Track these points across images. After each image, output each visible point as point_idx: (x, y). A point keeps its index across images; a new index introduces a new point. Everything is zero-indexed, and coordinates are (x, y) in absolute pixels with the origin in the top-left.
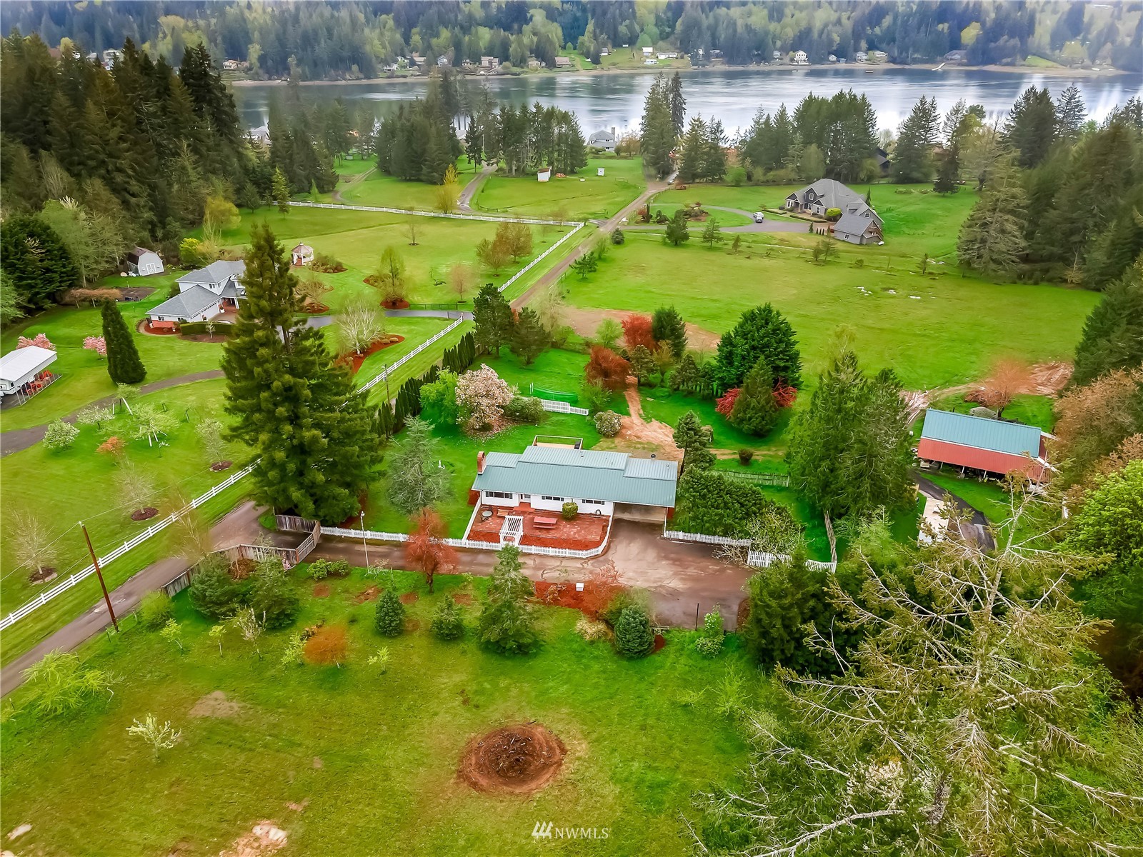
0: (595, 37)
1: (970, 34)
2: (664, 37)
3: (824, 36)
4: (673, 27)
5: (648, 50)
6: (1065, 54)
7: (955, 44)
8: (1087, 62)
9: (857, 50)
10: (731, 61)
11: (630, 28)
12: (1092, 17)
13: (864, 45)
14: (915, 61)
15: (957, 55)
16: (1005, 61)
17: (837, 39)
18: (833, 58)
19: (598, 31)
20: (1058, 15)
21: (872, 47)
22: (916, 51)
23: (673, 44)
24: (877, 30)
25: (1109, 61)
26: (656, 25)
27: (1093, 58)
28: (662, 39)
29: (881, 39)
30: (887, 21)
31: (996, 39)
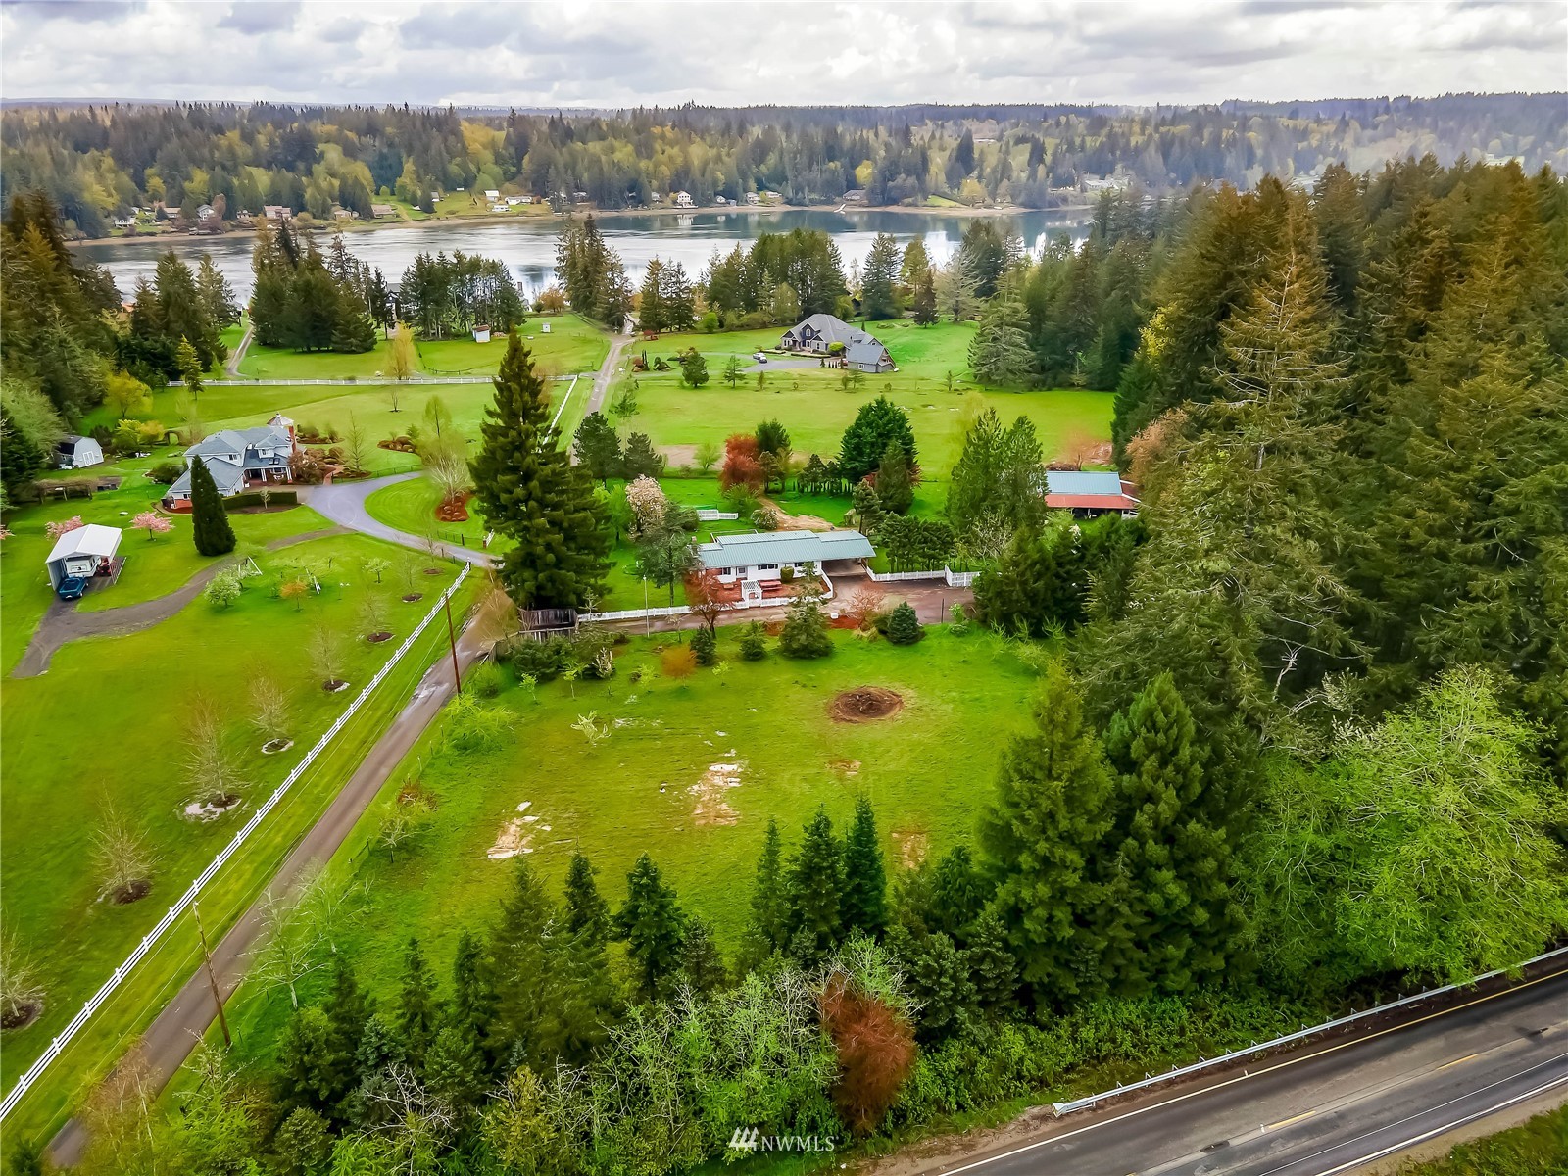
0: (420, 180)
1: (864, 172)
2: (510, 177)
3: (707, 174)
4: (519, 164)
5: (492, 194)
6: (966, 192)
7: (852, 184)
8: (988, 201)
9: (746, 191)
10: (602, 205)
11: (463, 166)
12: (982, 153)
13: (753, 185)
14: (813, 202)
15: (856, 195)
16: (906, 201)
17: (721, 177)
18: (721, 199)
19: (422, 171)
20: (947, 153)
21: (761, 187)
22: (812, 191)
23: (522, 186)
24: (763, 167)
25: (1009, 199)
26: (496, 163)
27: (993, 195)
28: (508, 180)
29: (770, 179)
30: (772, 159)
31: (892, 178)
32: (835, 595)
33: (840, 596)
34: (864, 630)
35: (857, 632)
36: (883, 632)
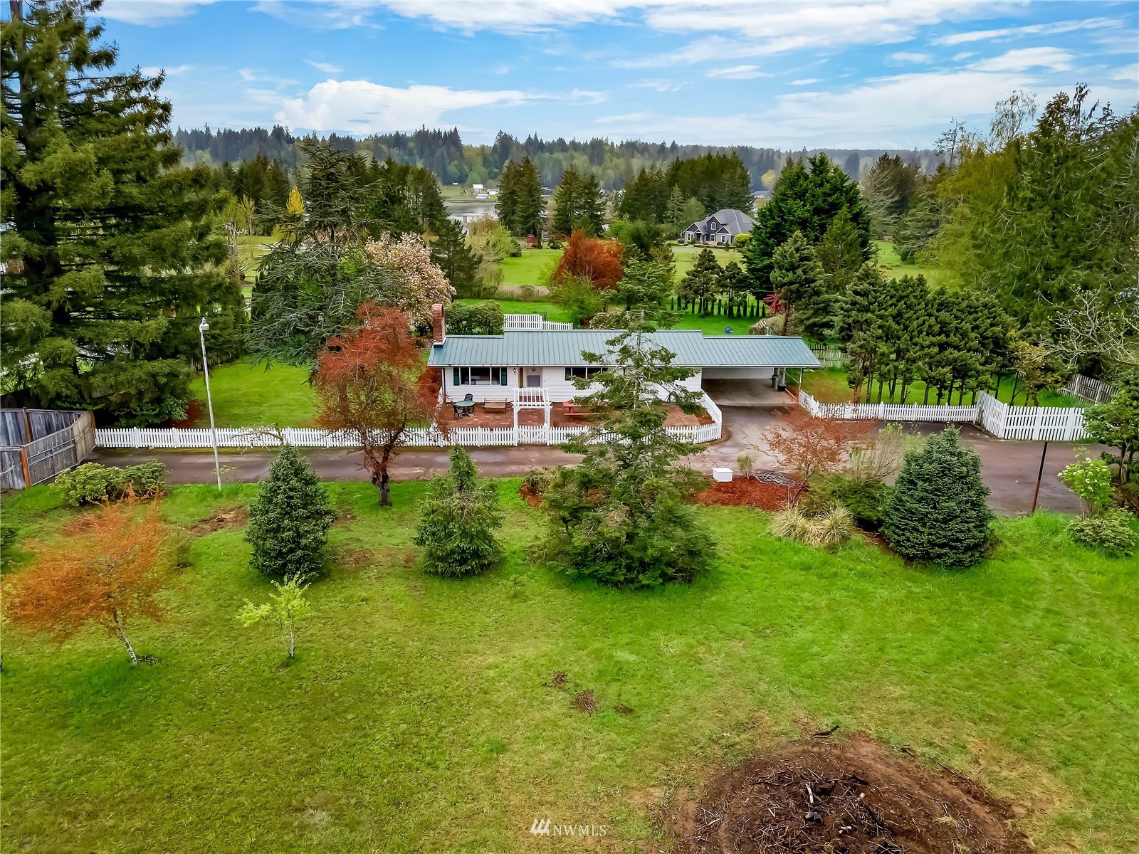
2: (492, 176)
5: (478, 187)
11: (459, 167)
26: (484, 165)
28: (490, 178)
32: (727, 435)
33: (739, 437)
34: (809, 515)
35: (786, 518)
36: (865, 524)
